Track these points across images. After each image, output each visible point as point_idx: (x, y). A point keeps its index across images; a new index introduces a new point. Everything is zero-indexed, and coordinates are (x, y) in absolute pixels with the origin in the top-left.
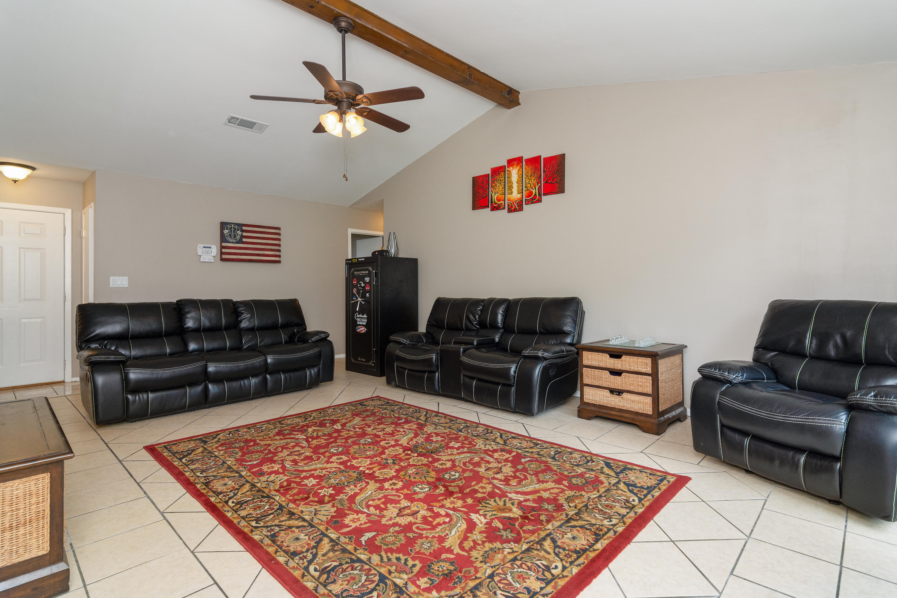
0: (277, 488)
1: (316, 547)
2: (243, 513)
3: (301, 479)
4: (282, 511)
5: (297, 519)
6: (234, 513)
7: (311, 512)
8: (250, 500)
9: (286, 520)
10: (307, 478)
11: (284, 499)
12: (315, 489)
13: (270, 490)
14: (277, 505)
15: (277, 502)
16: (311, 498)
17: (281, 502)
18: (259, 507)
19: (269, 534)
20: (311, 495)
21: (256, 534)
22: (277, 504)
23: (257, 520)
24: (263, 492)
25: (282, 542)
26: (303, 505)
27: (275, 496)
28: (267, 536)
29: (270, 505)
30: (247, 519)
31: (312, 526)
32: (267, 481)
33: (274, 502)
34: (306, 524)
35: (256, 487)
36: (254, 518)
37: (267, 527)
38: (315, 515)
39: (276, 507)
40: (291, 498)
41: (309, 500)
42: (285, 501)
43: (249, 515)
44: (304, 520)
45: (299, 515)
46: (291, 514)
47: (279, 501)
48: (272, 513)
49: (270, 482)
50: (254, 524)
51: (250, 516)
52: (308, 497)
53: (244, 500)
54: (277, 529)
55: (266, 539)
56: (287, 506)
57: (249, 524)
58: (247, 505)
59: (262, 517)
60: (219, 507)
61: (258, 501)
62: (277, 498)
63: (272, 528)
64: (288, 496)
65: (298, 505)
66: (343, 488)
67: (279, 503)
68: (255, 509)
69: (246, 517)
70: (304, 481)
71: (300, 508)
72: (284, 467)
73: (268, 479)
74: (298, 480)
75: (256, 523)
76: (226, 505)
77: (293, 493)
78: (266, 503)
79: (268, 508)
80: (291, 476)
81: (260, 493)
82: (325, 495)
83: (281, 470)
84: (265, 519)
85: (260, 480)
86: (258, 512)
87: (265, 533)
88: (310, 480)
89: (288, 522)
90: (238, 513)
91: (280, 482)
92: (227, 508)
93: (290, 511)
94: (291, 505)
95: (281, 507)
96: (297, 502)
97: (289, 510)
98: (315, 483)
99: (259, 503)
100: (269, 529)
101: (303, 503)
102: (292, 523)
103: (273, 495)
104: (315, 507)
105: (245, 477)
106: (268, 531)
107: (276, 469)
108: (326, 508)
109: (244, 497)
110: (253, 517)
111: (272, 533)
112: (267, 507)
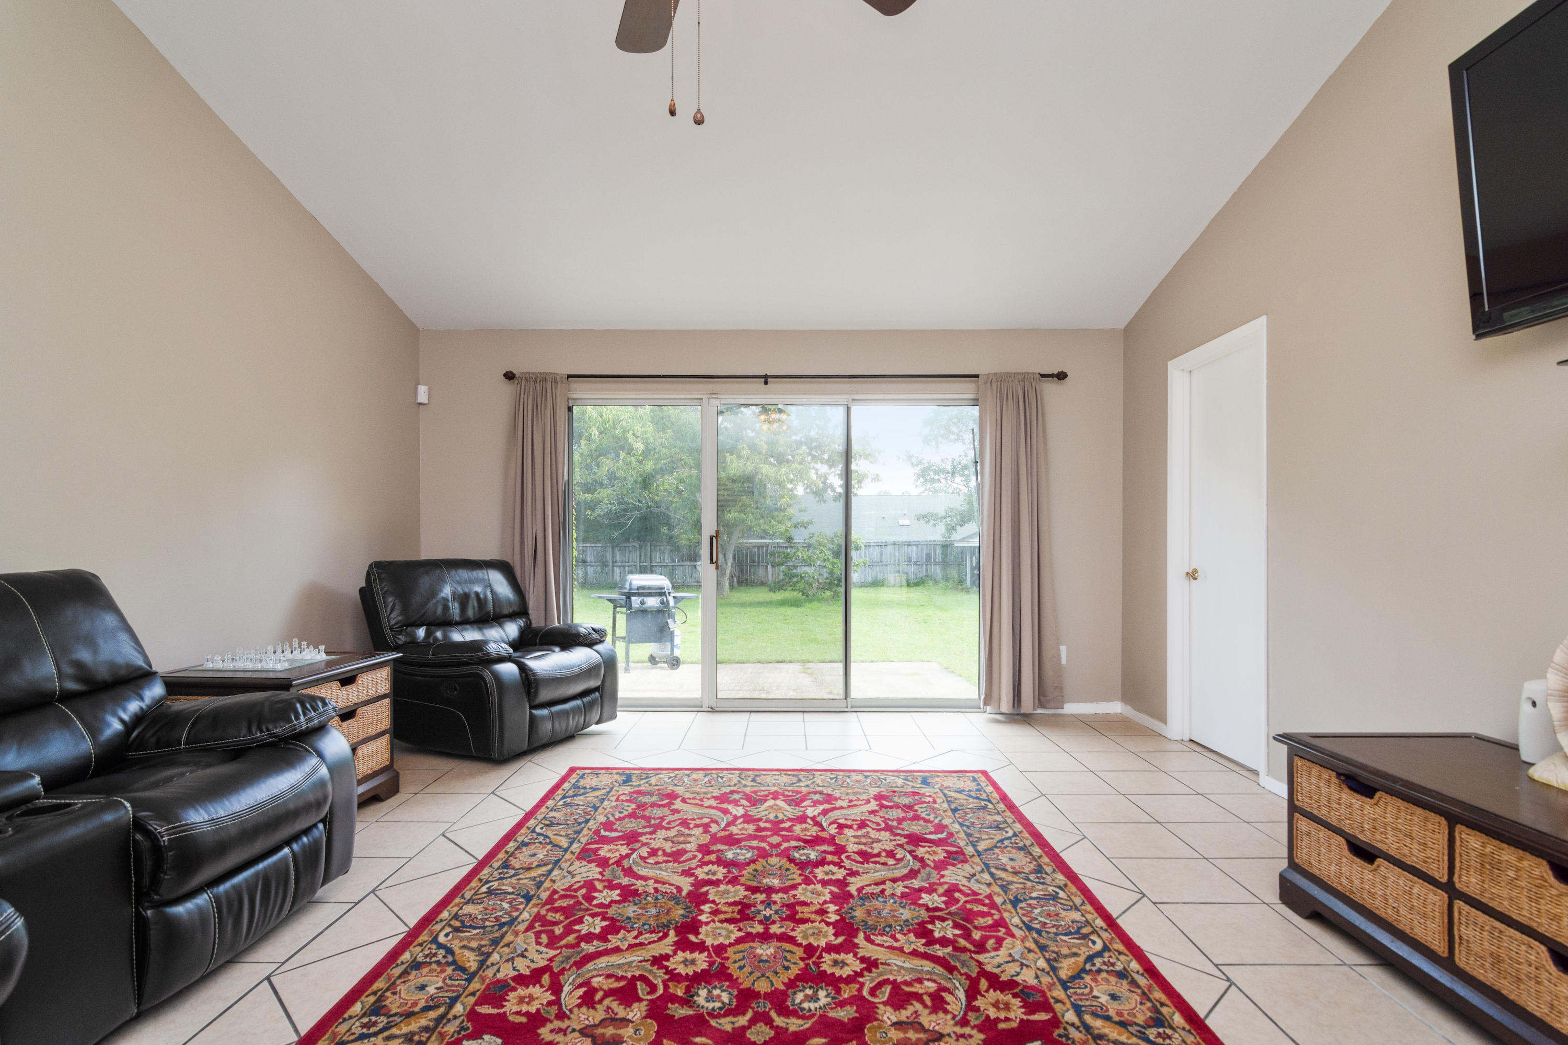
0: (1009, 940)
1: (996, 847)
2: (1076, 916)
3: (957, 942)
4: (1016, 897)
5: (1001, 879)
6: (1091, 921)
7: (977, 881)
8: (1062, 934)
9: (1016, 883)
10: (944, 942)
11: (1006, 915)
12: (947, 912)
13: (1023, 941)
14: (1021, 908)
15: (1018, 913)
16: (963, 899)
17: (1013, 910)
18: (1049, 915)
19: (1044, 876)
20: (960, 904)
21: (1060, 880)
22: (1019, 911)
23: (1055, 897)
24: (1036, 942)
25: (1030, 863)
26: (981, 894)
27: (1017, 926)
28: (1046, 873)
29: (1031, 912)
30: (1071, 904)
31: (987, 866)
32: (1022, 965)
33: (1024, 915)
34: (993, 870)
35: (1048, 961)
36: (1059, 901)
37: (1043, 883)
38: (974, 875)
39: (1023, 905)
40: (993, 911)
41: (967, 899)
42: (1005, 910)
43: (1067, 910)
44: (992, 875)
45: (996, 883)
46: (1005, 888)
47: (1015, 914)
48: (1031, 898)
49: (1017, 961)
50: (1062, 894)
51: (1066, 907)
52: (966, 902)
53: (1074, 938)
54: (1032, 877)
55: (1049, 872)
56: (1005, 901)
57: (1068, 896)
58: (1069, 926)
59: (1049, 899)
60: (1118, 941)
61: (1049, 928)
62: (1016, 920)
63: (1037, 880)
64: (997, 917)
65: (989, 897)
66: (904, 896)
67: (1016, 910)
68: (1057, 915)
69: (1072, 907)
70: (954, 935)
71: (988, 891)
72: (973, 992)
73: (1018, 970)
74: (962, 942)
75: (1057, 893)
76: (1107, 942)
77: (986, 919)
78: (1037, 919)
79: (1036, 908)
80: (971, 958)
81: (1042, 941)
82: (939, 896)
83: (984, 984)
84: (1044, 895)
85: (1037, 977)
86: (1052, 908)
87: (1048, 877)
88: (942, 934)
89: (1015, 880)
90: (1084, 919)
91: (998, 953)
92: (1105, 935)
93: (1006, 892)
94: (998, 900)
95: (1015, 902)
96: (987, 901)
97: (1006, 894)
98: (937, 922)
99: (1048, 922)
100: (1042, 881)
101: (980, 897)
102: (1010, 878)
103: (1021, 928)
104: (967, 884)
105: (1067, 1001)
106: (1044, 878)
107: (993, 995)
108: (955, 877)
109: (1074, 945)
110: (1061, 904)
111: (1039, 875)
112: (1037, 911)
